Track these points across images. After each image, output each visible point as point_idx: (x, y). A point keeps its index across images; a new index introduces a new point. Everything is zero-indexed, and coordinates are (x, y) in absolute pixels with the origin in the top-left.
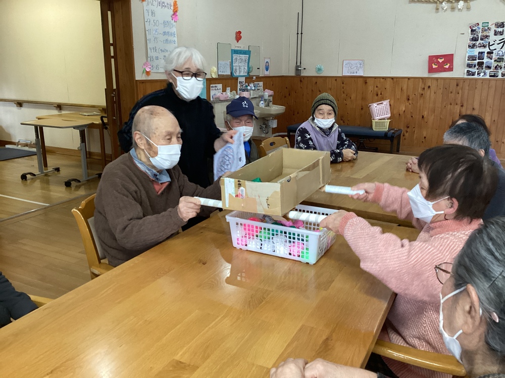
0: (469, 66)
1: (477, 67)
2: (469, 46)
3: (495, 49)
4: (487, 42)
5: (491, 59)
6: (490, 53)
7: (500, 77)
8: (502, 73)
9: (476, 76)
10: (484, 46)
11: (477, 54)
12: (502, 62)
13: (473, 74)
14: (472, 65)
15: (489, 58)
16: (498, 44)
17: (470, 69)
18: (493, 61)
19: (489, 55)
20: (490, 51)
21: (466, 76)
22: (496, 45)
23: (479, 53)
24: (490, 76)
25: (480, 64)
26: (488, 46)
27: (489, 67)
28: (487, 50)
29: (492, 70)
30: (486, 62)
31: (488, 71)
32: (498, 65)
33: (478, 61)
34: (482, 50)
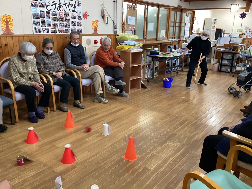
0: (35, 23)
1: (41, 24)
2: (32, 5)
3: (51, 10)
4: (44, 3)
5: (50, 18)
6: (48, 13)
7: (58, 33)
8: (59, 30)
9: (42, 33)
10: (43, 7)
11: (39, 13)
12: (57, 21)
13: (40, 32)
14: (37, 22)
15: (48, 17)
16: (52, 5)
17: (37, 27)
18: (51, 19)
19: (48, 14)
20: (47, 11)
21: (35, 33)
22: (50, 6)
23: (41, 11)
24: (52, 32)
25: (43, 22)
26: (45, 6)
27: (49, 25)
28: (45, 10)
29: (52, 27)
30: (47, 20)
31: (50, 28)
32: (55, 23)
33: (40, 19)
34: (42, 9)
